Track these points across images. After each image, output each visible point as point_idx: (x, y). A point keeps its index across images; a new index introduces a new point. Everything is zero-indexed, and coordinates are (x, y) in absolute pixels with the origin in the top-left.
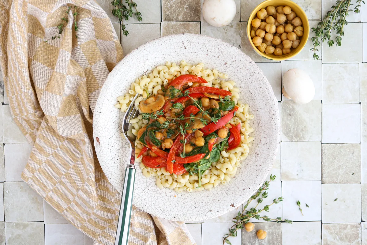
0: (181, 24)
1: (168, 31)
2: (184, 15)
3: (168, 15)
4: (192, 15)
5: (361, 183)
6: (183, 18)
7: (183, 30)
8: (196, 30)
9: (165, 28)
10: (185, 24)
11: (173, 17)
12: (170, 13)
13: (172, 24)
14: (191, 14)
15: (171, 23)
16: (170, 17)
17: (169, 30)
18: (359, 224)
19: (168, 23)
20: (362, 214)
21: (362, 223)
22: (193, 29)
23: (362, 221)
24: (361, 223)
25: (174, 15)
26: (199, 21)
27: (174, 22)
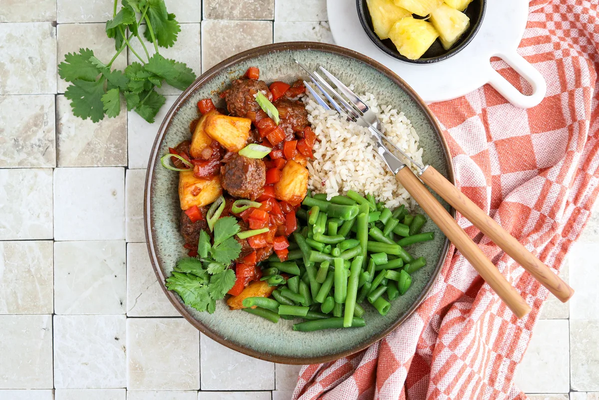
0: (237, 24)
1: (215, 37)
2: (244, 7)
3: (214, 8)
4: (257, 8)
5: (568, 319)
6: (241, 13)
7: (242, 35)
8: (266, 35)
9: (209, 32)
10: (245, 24)
11: (224, 12)
12: (217, 5)
13: (221, 25)
14: (255, 7)
15: (220, 23)
16: (217, 11)
17: (215, 35)
18: (565, 396)
19: (213, 23)
20: (571, 376)
21: (571, 393)
22: (259, 34)
23: (571, 390)
24: (569, 393)
25: (225, 9)
26: (270, 19)
27: (226, 21)
